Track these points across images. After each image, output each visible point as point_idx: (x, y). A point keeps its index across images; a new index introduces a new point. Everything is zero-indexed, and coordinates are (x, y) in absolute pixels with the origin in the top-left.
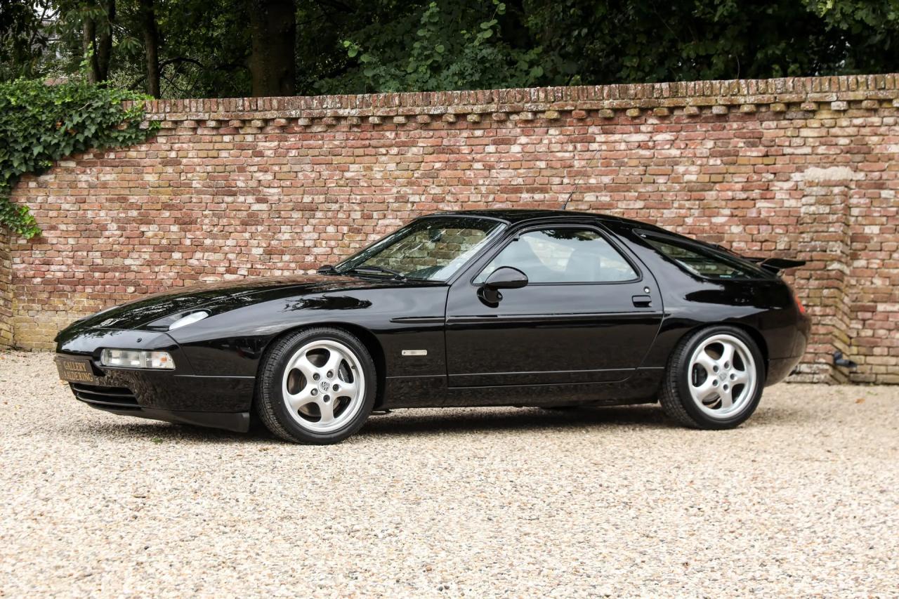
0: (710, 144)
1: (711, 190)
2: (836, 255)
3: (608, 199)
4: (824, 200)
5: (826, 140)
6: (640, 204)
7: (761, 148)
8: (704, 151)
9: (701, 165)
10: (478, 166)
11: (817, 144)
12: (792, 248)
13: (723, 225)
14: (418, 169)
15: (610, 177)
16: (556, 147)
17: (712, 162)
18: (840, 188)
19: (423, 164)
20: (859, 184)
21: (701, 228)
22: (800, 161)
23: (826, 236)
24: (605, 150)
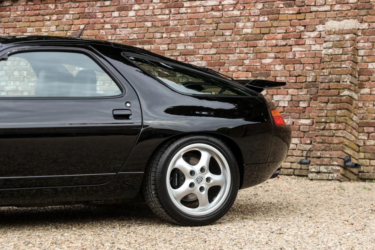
0: (260, 6)
1: (261, 39)
2: (346, 85)
3: (192, 47)
4: (339, 44)
6: (213, 51)
7: (295, 7)
8: (256, 11)
9: (254, 22)
10: (108, 26)
11: (334, 3)
12: (317, 80)
13: (269, 64)
14: (70, 29)
15: (194, 32)
16: (158, 12)
17: (261, 19)
18: (350, 35)
19: (73, 26)
20: (363, 31)
21: (255, 67)
22: (322, 16)
23: (339, 71)
24: (190, 13)
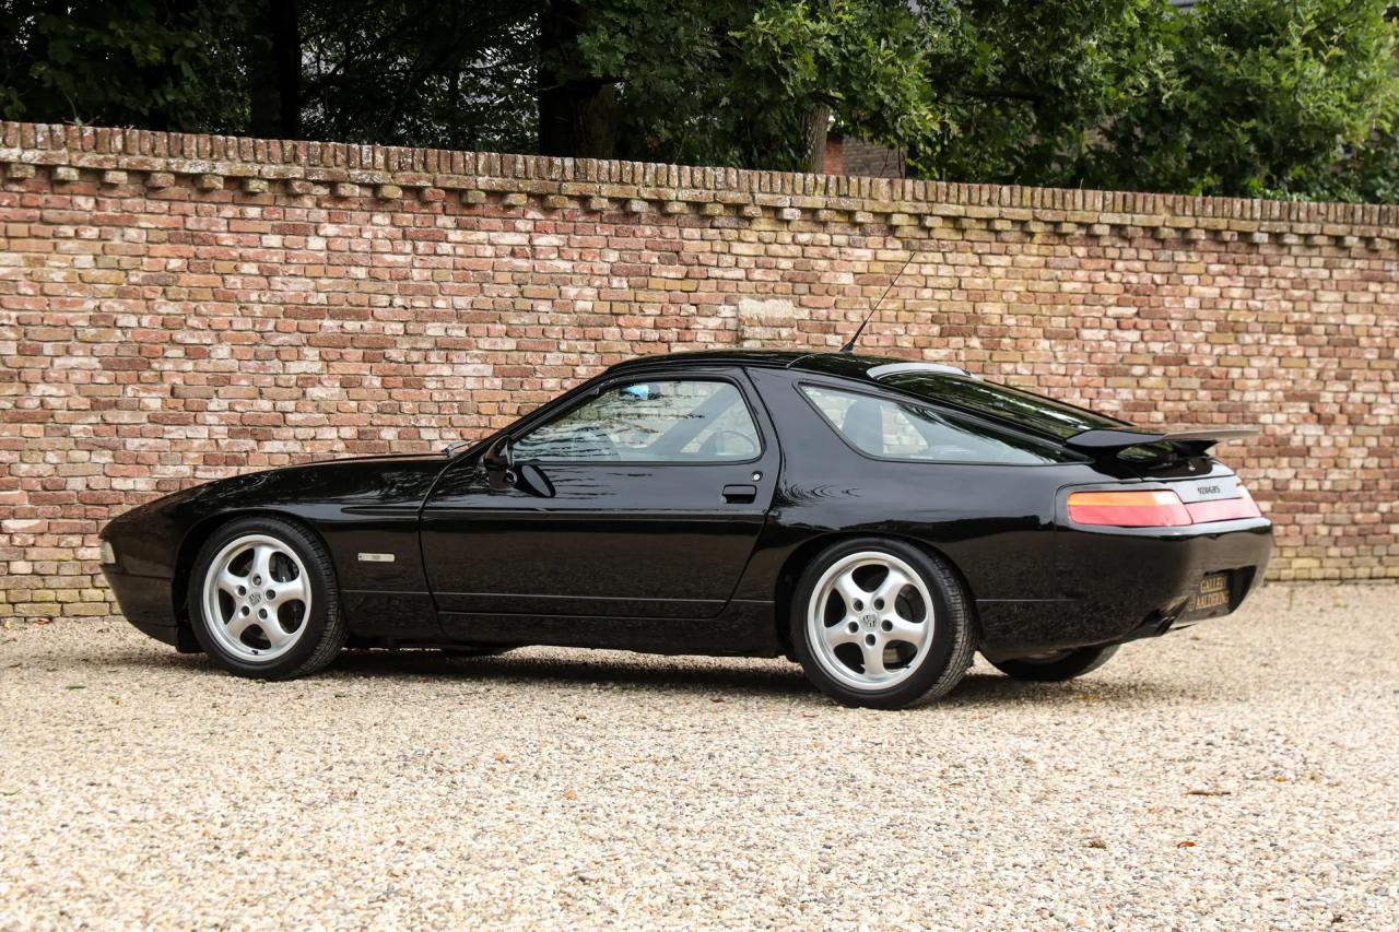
0: (613, 256)
1: (612, 325)
3: (463, 333)
5: (765, 261)
6: (511, 344)
7: (680, 266)
8: (606, 265)
9: (599, 288)
10: (249, 268)
11: (752, 266)
14: (137, 267)
15: (468, 299)
16: (384, 246)
17: (615, 282)
19: (145, 259)
22: (730, 287)
24: (462, 256)
